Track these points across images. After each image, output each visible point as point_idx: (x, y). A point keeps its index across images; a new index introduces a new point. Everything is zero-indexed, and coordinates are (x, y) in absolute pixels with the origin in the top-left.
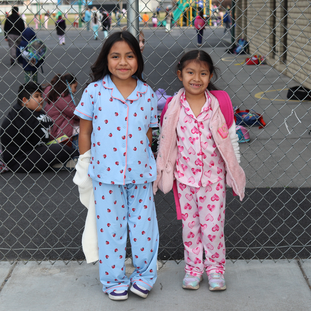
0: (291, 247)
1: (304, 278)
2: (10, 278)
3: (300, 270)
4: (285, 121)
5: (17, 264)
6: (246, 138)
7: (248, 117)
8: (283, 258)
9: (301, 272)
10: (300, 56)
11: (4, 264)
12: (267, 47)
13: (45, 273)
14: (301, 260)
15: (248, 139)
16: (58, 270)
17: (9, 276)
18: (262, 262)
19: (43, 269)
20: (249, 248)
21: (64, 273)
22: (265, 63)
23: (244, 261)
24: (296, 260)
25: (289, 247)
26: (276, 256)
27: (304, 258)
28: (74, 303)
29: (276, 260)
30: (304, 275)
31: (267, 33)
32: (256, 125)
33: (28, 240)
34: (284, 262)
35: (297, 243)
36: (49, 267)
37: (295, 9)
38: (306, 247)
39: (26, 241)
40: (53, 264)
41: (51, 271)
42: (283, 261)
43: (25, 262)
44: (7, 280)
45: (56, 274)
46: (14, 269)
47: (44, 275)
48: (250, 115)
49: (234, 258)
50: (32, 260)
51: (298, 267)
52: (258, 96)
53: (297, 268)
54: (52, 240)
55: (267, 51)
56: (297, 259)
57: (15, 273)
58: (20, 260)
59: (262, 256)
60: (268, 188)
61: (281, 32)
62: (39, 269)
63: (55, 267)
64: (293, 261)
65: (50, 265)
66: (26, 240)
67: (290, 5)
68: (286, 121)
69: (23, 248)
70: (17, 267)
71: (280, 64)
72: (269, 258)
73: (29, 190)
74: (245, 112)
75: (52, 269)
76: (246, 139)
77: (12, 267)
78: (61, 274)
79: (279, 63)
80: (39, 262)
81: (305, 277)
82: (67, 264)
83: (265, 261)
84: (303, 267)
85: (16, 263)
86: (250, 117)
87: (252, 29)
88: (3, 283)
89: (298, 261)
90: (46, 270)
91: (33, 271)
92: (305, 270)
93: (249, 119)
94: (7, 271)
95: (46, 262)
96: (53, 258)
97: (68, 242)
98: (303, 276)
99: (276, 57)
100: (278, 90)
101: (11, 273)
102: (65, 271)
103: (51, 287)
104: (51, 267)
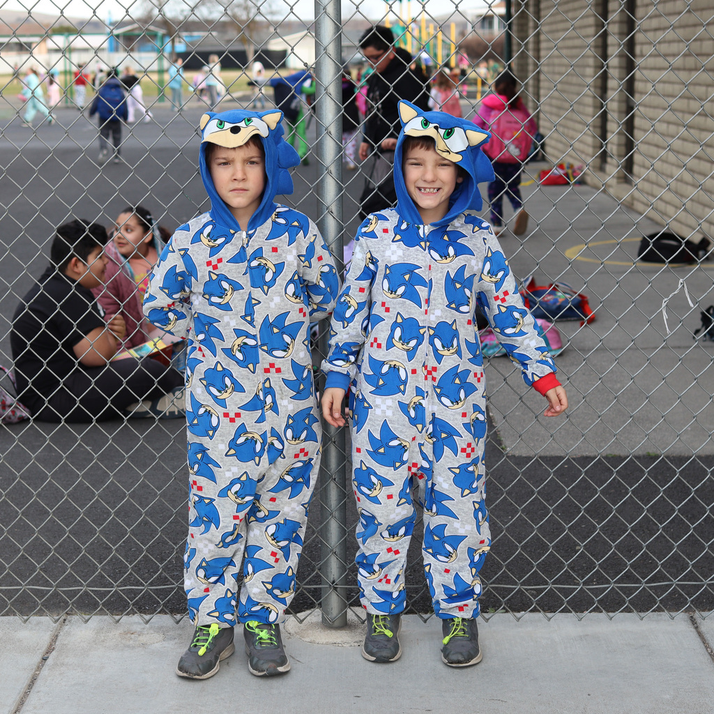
0: (677, 585)
1: (706, 653)
2: (54, 653)
3: (697, 636)
4: (664, 305)
5: (67, 622)
6: (554, 347)
7: (556, 301)
8: (659, 610)
9: (699, 639)
10: (665, 166)
11: (38, 623)
12: (588, 145)
13: (131, 642)
14: (697, 615)
15: (560, 348)
16: (159, 637)
17: (50, 650)
18: (611, 619)
19: (126, 633)
20: (584, 588)
21: (173, 642)
22: (582, 182)
23: (572, 616)
24: (687, 614)
25: (670, 586)
26: (643, 605)
27: (704, 611)
28: (200, 707)
29: (642, 614)
30: (706, 646)
31: (587, 115)
33: (86, 571)
34: (660, 617)
35: (690, 577)
36: (139, 630)
37: (652, 62)
38: (709, 585)
39: (82, 572)
40: (147, 622)
41: (143, 639)
42: (658, 615)
43: (87, 617)
44: (46, 656)
45: (156, 645)
46: (61, 633)
47: (128, 646)
48: (559, 296)
49: (549, 609)
50: (102, 613)
51: (693, 630)
52: (573, 253)
53: (691, 631)
54: (140, 569)
55: (587, 155)
56: (689, 611)
57: (66, 642)
58: (72, 614)
59: (611, 604)
60: (610, 456)
61: (620, 112)
62: (116, 633)
63: (151, 628)
64: (681, 616)
65: (140, 624)
66: (82, 569)
68: (666, 305)
69: (82, 585)
70: (66, 628)
71: (618, 183)
72: (628, 610)
73: (96, 456)
74: (547, 288)
75: (146, 633)
76: (555, 350)
77: (57, 630)
78: (166, 644)
79: (614, 182)
80: (117, 617)
81: (710, 651)
82: (178, 622)
83: (618, 615)
84: (703, 629)
85: (65, 620)
86: (560, 300)
87: (551, 105)
88: (40, 663)
89: (692, 617)
90: (133, 636)
91: (103, 638)
92: (708, 637)
93: (558, 304)
94: (46, 638)
95: (130, 618)
96: (145, 609)
97: (176, 574)
98: (705, 649)
99: (608, 168)
101: (55, 642)
102: (175, 639)
103: (146, 672)
104: (144, 629)
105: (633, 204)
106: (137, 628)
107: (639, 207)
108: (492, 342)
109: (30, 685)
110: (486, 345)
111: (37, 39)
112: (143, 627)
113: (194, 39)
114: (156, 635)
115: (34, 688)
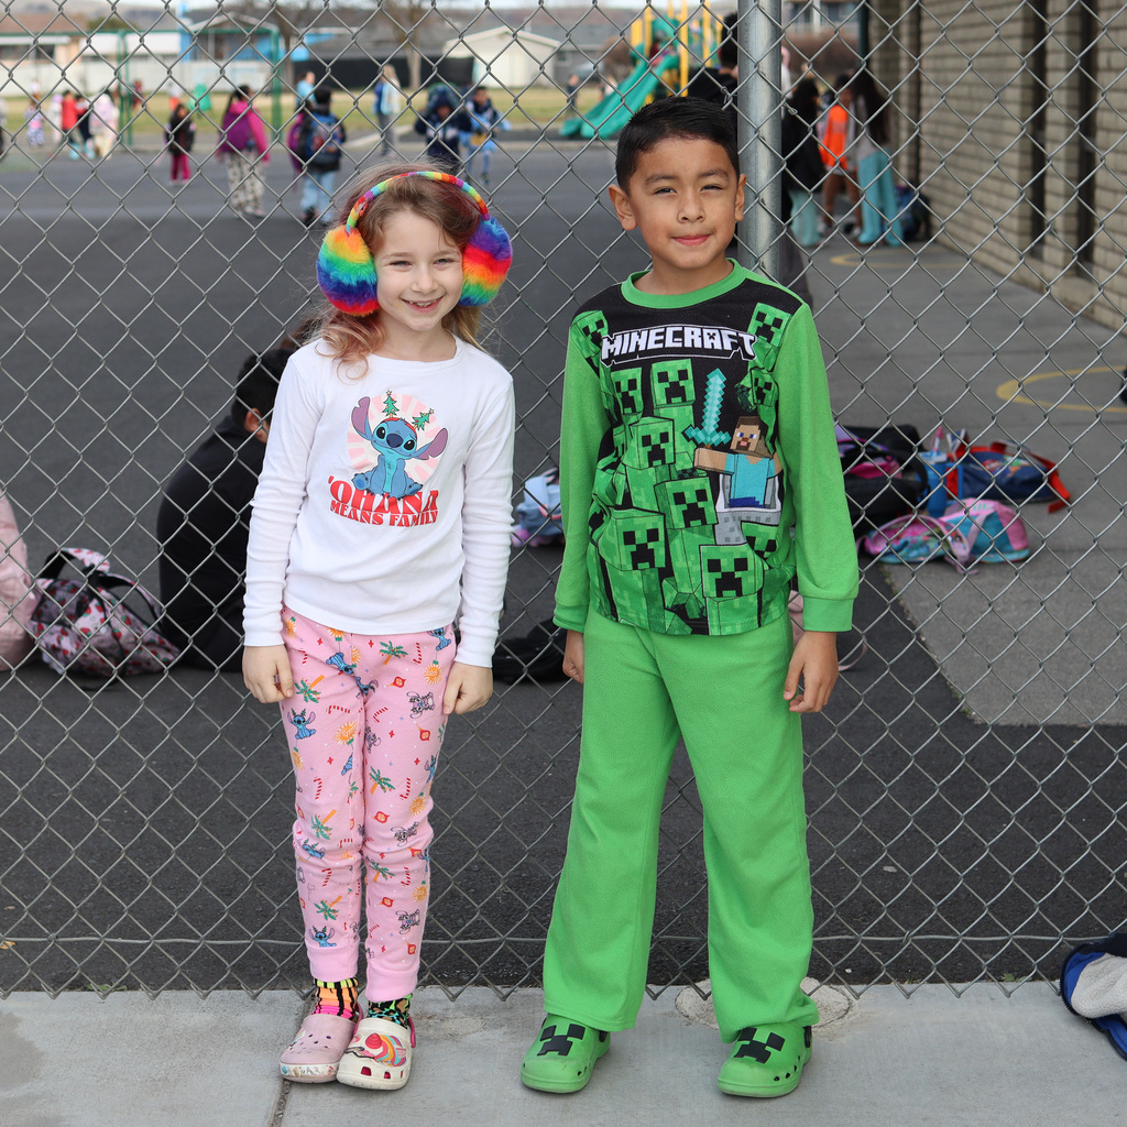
6: (1016, 545)
11: (272, 1001)
13: (431, 1032)
15: (1026, 548)
16: (473, 1023)
19: (420, 1016)
21: (500, 1032)
32: (1039, 499)
36: (441, 1011)
40: (455, 999)
41: (451, 1026)
45: (473, 1035)
47: (429, 1039)
52: (1008, 392)
63: (458, 1008)
67: (1109, 62)
74: (989, 449)
75: (452, 1016)
76: (1018, 551)
78: (488, 1034)
82: (504, 998)
86: (1013, 469)
90: (432, 1022)
93: (1010, 475)
95: (421, 993)
100: (1069, 373)
102: (502, 1026)
103: (466, 1080)
104: (447, 1010)
105: (1092, 312)
106: (437, 1009)
107: (1105, 316)
108: (915, 538)
109: (280, 1104)
110: (906, 544)
111: (65, 39)
112: (444, 1007)
113: (323, 39)
114: (470, 1020)
115: (288, 1107)
